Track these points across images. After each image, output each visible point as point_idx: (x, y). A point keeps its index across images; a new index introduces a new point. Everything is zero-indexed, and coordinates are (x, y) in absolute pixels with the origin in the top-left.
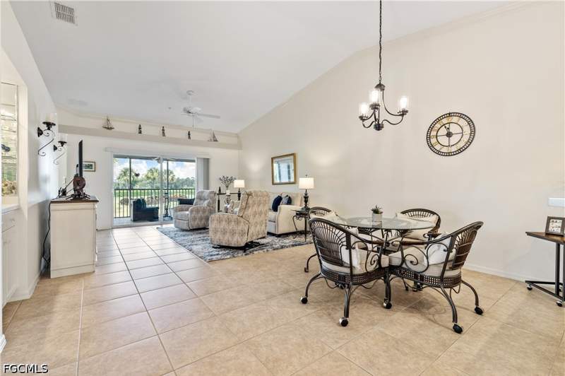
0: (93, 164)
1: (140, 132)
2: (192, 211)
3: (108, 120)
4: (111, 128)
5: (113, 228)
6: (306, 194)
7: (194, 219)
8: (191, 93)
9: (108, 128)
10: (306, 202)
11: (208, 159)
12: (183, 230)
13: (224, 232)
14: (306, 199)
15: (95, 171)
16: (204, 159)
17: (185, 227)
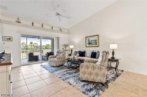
0: (11, 38)
1: (33, 25)
2: (58, 59)
3: (18, 19)
4: (20, 22)
5: (21, 66)
6: (113, 51)
7: (59, 62)
8: (59, 6)
9: (18, 22)
10: (113, 55)
11: (59, 38)
12: (54, 67)
13: (91, 74)
14: (113, 53)
15: (12, 41)
16: (57, 37)
17: (55, 65)
